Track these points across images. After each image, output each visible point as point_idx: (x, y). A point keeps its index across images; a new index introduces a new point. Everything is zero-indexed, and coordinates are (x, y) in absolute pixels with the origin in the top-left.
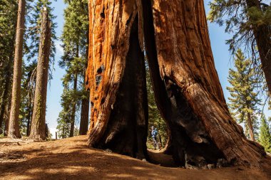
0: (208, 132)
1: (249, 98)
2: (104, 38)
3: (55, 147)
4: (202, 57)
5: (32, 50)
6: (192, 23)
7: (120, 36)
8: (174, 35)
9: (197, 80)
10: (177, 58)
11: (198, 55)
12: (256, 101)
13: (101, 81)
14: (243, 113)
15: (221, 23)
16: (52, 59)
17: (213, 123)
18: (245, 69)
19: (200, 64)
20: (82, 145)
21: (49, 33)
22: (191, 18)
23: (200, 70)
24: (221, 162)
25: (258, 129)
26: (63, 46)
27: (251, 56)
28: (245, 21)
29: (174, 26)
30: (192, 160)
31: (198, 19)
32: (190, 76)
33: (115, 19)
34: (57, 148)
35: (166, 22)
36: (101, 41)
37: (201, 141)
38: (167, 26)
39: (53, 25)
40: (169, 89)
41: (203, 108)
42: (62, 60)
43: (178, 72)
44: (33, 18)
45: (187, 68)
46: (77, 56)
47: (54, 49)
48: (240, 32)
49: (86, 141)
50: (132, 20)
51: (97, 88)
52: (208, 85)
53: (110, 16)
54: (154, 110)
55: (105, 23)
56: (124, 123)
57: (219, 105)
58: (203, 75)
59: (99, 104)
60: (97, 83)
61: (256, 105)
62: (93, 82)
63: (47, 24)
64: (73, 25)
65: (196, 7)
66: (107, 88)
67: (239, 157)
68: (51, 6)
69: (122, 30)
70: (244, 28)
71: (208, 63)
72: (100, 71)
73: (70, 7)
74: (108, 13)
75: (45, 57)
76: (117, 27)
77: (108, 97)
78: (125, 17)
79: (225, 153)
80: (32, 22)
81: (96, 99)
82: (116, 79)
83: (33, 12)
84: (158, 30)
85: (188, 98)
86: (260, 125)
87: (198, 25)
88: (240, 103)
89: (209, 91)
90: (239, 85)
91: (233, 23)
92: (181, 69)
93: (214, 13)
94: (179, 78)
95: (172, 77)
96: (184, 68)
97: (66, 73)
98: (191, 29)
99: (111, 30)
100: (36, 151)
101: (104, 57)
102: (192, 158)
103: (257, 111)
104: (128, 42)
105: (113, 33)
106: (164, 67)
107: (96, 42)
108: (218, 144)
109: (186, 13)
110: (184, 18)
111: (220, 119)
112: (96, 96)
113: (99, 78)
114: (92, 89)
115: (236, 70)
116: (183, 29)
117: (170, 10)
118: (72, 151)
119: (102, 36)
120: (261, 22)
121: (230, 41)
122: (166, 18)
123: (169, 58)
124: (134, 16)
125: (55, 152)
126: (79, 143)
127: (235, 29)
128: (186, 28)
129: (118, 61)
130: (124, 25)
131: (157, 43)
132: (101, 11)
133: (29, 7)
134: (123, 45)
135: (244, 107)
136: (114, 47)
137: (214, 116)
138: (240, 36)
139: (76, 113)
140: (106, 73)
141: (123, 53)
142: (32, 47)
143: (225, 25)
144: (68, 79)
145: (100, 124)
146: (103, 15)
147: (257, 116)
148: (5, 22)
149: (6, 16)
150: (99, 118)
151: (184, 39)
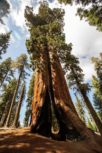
0: (73, 125)
1: (82, 111)
2: (38, 92)
3: (17, 132)
4: (68, 98)
5: (19, 97)
6: (64, 88)
7: (43, 92)
8: (59, 91)
9: (67, 105)
10: (60, 98)
11: (67, 97)
12: (84, 112)
13: (36, 106)
14: (81, 116)
15: (71, 89)
16: (24, 100)
17: (74, 121)
18: (79, 102)
19: (68, 100)
20: (27, 131)
21: (24, 92)
22: (64, 86)
23: (68, 102)
24: (80, 138)
25: (86, 122)
26: (28, 96)
27: (81, 98)
28: (78, 88)
29: (59, 89)
30: (68, 137)
31: (65, 87)
32: (65, 104)
33: (42, 87)
34: (18, 133)
35: (56, 88)
36: (37, 93)
37: (71, 128)
38: (57, 89)
39: (25, 90)
40: (58, 109)
41: (70, 115)
42: (27, 100)
43: (61, 103)
44: (20, 88)
45: (64, 101)
46: (31, 99)
47: (25, 97)
48: (77, 91)
49: (29, 129)
50: (47, 87)
51: (35, 108)
52: (71, 107)
53: (40, 86)
54: (54, 116)
55: (38, 88)
56: (43, 122)
57: (76, 114)
58: (69, 103)
59: (35, 114)
60: (35, 107)
61: (85, 113)
62: (34, 107)
63: (23, 90)
64: (31, 90)
65: (65, 84)
66: (38, 108)
67: (86, 135)
68: (26, 85)
69: (44, 90)
70: (78, 90)
71: (70, 99)
72: (36, 103)
73: (30, 85)
74: (40, 85)
75: (21, 99)
76: (42, 89)
77: (38, 111)
78: (44, 86)
79: (81, 133)
80: (20, 89)
81: (34, 112)
82: (41, 105)
83: (21, 87)
84: (54, 90)
85: (65, 112)
86: (87, 120)
87: (66, 88)
88: (80, 113)
89: (71, 109)
90: (79, 107)
91: (75, 89)
92: (62, 102)
93: (69, 86)
94: (62, 104)
95: (59, 104)
96: (63, 101)
97: (27, 104)
98: (64, 89)
99: (40, 90)
100: (10, 134)
101: (38, 98)
102: (69, 136)
103: (85, 116)
104: (45, 93)
105: (41, 91)
106: (56, 101)
107: (36, 94)
108: (77, 130)
109: (62, 85)
110: (62, 86)
111: (77, 119)
112: (34, 111)
113: (36, 105)
114: (33, 109)
115: (77, 103)
116: (61, 89)
117: (57, 84)
118: (23, 134)
119: (37, 92)
120: (82, 88)
121: (75, 94)
122: (56, 86)
123: (58, 98)
124: (47, 86)
125: (16, 135)
126: (26, 130)
127: (76, 90)
128: (62, 89)
129: (42, 99)
130: (44, 88)
131: (54, 93)
132: (38, 85)
133: (20, 86)
134: (44, 94)
135: (81, 114)
136: (41, 95)
137: (75, 118)
138: (77, 92)
139: (29, 117)
140: (38, 103)
141: (44, 96)
142: (19, 96)
143: (73, 89)
144: (28, 106)
145: (35, 122)
146: (38, 86)
147: (85, 117)
148: (13, 89)
149: (13, 88)
150: (35, 120)
151: (62, 92)
